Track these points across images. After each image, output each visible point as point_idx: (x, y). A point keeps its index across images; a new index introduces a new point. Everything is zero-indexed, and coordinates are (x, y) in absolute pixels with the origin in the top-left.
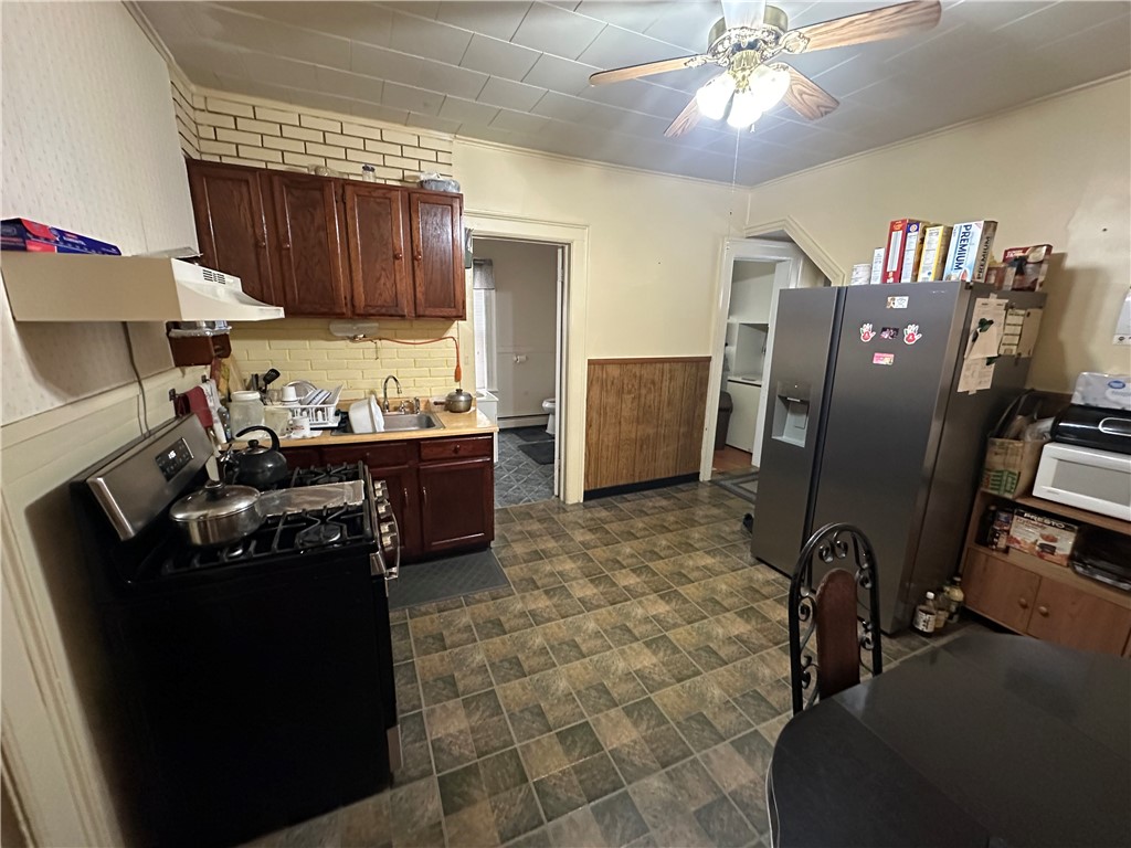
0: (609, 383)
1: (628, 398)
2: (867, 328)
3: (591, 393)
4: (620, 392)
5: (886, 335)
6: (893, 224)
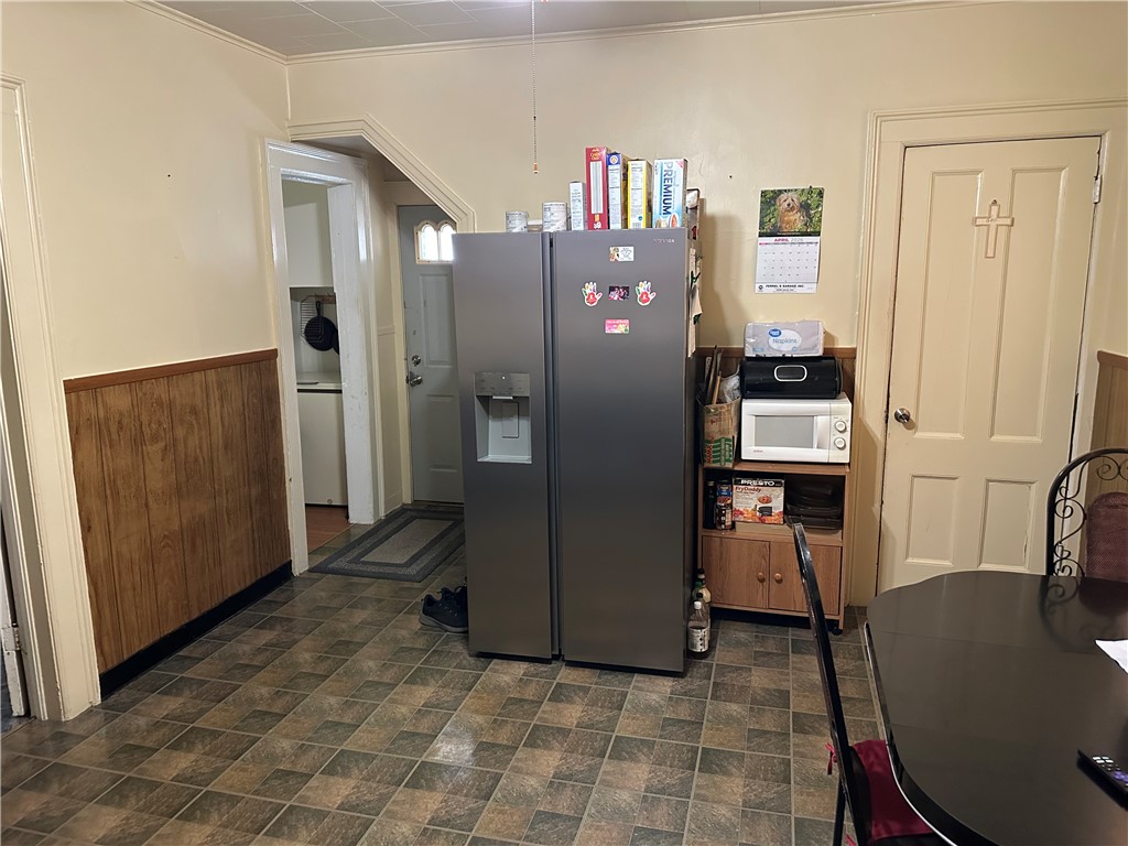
1: (154, 450)
2: (590, 288)
4: (138, 442)
5: (615, 296)
6: (589, 152)
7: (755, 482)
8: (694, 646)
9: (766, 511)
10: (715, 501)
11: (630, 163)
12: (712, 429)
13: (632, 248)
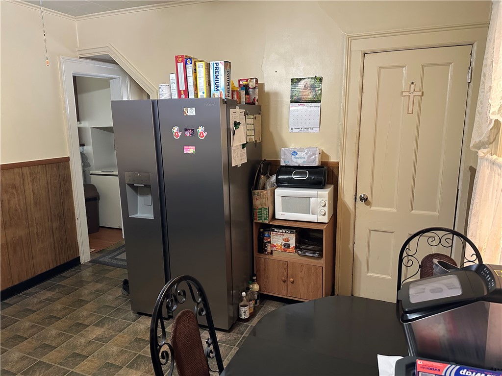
2: (175, 129)
5: (187, 134)
6: (177, 57)
7: (281, 231)
8: (241, 315)
9: (287, 246)
10: (263, 239)
11: (197, 63)
12: (257, 203)
13: (194, 109)
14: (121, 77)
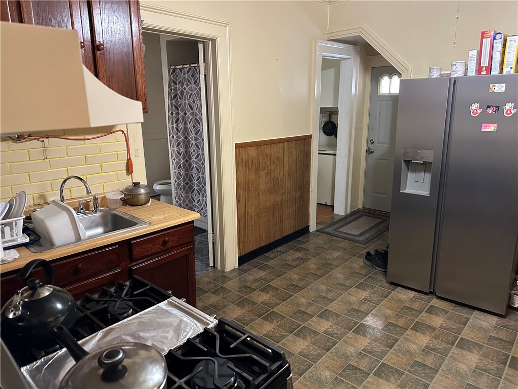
0: (250, 164)
2: (475, 106)
3: (238, 173)
4: (258, 170)
6: (483, 33)
8: (514, 304)
11: (508, 38)
13: (504, 85)
14: (353, 57)
